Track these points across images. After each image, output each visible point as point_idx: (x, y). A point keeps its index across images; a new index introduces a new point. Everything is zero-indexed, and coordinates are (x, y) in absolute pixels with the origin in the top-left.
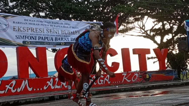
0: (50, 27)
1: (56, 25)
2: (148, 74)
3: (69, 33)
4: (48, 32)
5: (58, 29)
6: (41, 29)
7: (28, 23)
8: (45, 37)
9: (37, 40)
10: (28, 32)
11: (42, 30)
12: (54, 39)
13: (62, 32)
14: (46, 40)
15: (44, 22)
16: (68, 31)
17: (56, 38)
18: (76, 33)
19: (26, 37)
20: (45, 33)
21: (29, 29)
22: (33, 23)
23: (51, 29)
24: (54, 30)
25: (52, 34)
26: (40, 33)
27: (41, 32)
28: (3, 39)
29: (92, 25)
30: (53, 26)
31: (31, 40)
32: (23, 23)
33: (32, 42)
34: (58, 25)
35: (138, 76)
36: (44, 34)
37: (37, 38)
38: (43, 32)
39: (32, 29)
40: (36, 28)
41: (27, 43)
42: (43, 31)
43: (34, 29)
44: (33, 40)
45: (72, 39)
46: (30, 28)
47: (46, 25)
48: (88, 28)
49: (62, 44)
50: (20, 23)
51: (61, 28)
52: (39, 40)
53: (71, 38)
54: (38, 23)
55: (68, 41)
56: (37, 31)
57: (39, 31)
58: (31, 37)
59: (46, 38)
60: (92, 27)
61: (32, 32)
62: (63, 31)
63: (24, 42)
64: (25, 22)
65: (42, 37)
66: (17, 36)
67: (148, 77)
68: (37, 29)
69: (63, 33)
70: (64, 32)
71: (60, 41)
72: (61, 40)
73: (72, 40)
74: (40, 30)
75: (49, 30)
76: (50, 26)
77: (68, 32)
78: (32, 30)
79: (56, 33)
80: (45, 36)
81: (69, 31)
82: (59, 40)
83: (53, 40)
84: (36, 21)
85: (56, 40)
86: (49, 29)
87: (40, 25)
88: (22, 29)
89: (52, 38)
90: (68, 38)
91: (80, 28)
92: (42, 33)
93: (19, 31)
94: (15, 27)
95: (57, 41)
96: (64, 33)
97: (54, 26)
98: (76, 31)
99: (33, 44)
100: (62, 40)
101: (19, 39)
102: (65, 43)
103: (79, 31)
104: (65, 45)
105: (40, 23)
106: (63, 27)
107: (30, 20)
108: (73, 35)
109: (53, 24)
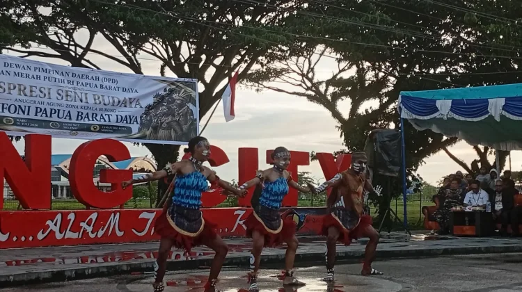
0: (65, 84)
1: (81, 81)
3: (114, 101)
4: (60, 98)
5: (87, 92)
6: (42, 89)
7: (12, 73)
8: (51, 110)
9: (32, 116)
10: (10, 93)
11: (46, 92)
12: (74, 115)
13: (95, 99)
14: (55, 118)
15: (51, 72)
16: (110, 98)
17: (80, 114)
18: (131, 103)
19: (5, 106)
20: (54, 100)
21: (15, 88)
22: (24, 72)
23: (68, 89)
24: (75, 93)
25: (69, 103)
26: (41, 100)
27: (42, 95)
29: (173, 87)
30: (75, 83)
31: (15, 115)
33: (18, 120)
34: (88, 81)
36: (49, 101)
37: (33, 111)
38: (47, 96)
39: (22, 88)
40: (31, 87)
41: (4, 122)
42: (49, 93)
43: (25, 88)
44: (21, 116)
45: (119, 117)
46: (17, 86)
47: (57, 80)
48: (162, 93)
49: (92, 129)
51: (93, 89)
52: (36, 115)
53: (117, 115)
54: (37, 73)
55: (109, 121)
56: (34, 94)
57: (38, 93)
58: (18, 107)
59: (55, 113)
60: (172, 91)
61: (20, 95)
62: (99, 98)
64: (5, 69)
65: (45, 109)
68: (34, 89)
69: (98, 102)
70: (101, 99)
71: (89, 120)
72: (91, 119)
73: (119, 121)
74: (41, 92)
75: (64, 92)
76: (66, 82)
77: (111, 101)
78: (20, 90)
79: (81, 101)
80: (52, 107)
81: (113, 97)
82: (86, 119)
83: (70, 119)
84: (32, 69)
85: (80, 118)
86: (64, 89)
87: (42, 78)
89: (69, 112)
90: (109, 115)
91: (142, 92)
92: (46, 100)
95: (82, 122)
96: (100, 103)
97: (78, 83)
98: (130, 99)
99: (21, 125)
100: (93, 120)
102: (100, 126)
103: (137, 100)
104: (99, 131)
105: (42, 75)
106: (99, 86)
107: (18, 66)
108: (123, 109)
109: (76, 79)
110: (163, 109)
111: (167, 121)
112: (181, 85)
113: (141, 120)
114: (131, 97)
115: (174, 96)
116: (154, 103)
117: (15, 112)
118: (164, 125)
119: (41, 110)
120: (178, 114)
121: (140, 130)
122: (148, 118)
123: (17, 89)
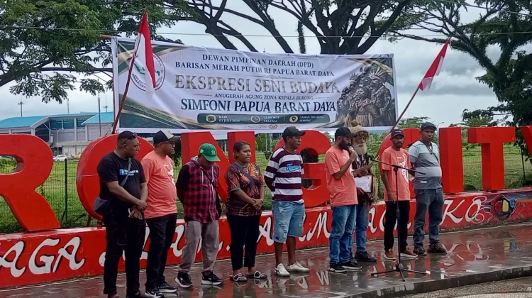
0: (263, 73)
1: (277, 67)
2: (508, 201)
3: (310, 87)
4: (258, 89)
5: (282, 80)
6: (241, 81)
7: (211, 66)
8: (250, 103)
9: (232, 111)
10: (210, 88)
11: (244, 84)
12: (272, 106)
13: (292, 87)
14: (254, 111)
15: (249, 61)
16: (307, 84)
17: (278, 105)
18: (327, 88)
19: (206, 103)
20: (252, 92)
21: (214, 81)
22: (223, 63)
23: (265, 79)
24: (272, 81)
25: (267, 94)
26: (240, 93)
27: (241, 88)
28: (151, 111)
29: (369, 65)
30: (272, 72)
31: (217, 112)
32: (199, 65)
33: (220, 117)
34: (284, 67)
35: (481, 207)
36: (248, 93)
37: (232, 105)
38: (246, 88)
39: (221, 82)
40: (230, 79)
41: (207, 120)
42: (248, 85)
43: (224, 82)
44: (222, 111)
45: (317, 105)
46: (217, 80)
47: (255, 70)
48: (358, 73)
49: (291, 120)
50: (191, 66)
51: (290, 76)
52: (236, 109)
53: (315, 103)
54: (235, 64)
55: (308, 110)
56: (233, 87)
57: (237, 85)
58: (218, 103)
60: (368, 70)
61: (220, 89)
62: (296, 85)
63: (202, 118)
64: (204, 62)
65: (244, 103)
66: (184, 101)
67: (505, 208)
68: (232, 81)
69: (295, 91)
70: (297, 87)
72: (289, 109)
73: (317, 108)
74: (240, 84)
75: (262, 82)
76: (263, 70)
77: (308, 88)
78: (219, 84)
79: (279, 90)
80: (252, 100)
81: (309, 83)
82: (285, 110)
83: (268, 110)
84: (230, 59)
85: (278, 109)
86: (262, 79)
87: (240, 69)
88: (196, 82)
89: (267, 104)
90: (306, 103)
91: (337, 75)
92: (245, 93)
93: (189, 88)
94: (180, 78)
95: (281, 113)
96: (297, 91)
97: (274, 70)
98: (327, 83)
99: (223, 123)
100: (292, 111)
101: (190, 108)
102: (298, 116)
103: (333, 84)
104: (298, 122)
105: (241, 64)
106: (295, 72)
107: (216, 58)
108: (320, 95)
109: (272, 67)
110: (360, 91)
111: (364, 105)
112: (377, 63)
113: (338, 106)
114: (327, 81)
115: (370, 76)
116: (351, 85)
117: (216, 109)
118: (361, 110)
119: (240, 103)
120: (375, 96)
121: (337, 117)
122: (345, 103)
123: (216, 83)
